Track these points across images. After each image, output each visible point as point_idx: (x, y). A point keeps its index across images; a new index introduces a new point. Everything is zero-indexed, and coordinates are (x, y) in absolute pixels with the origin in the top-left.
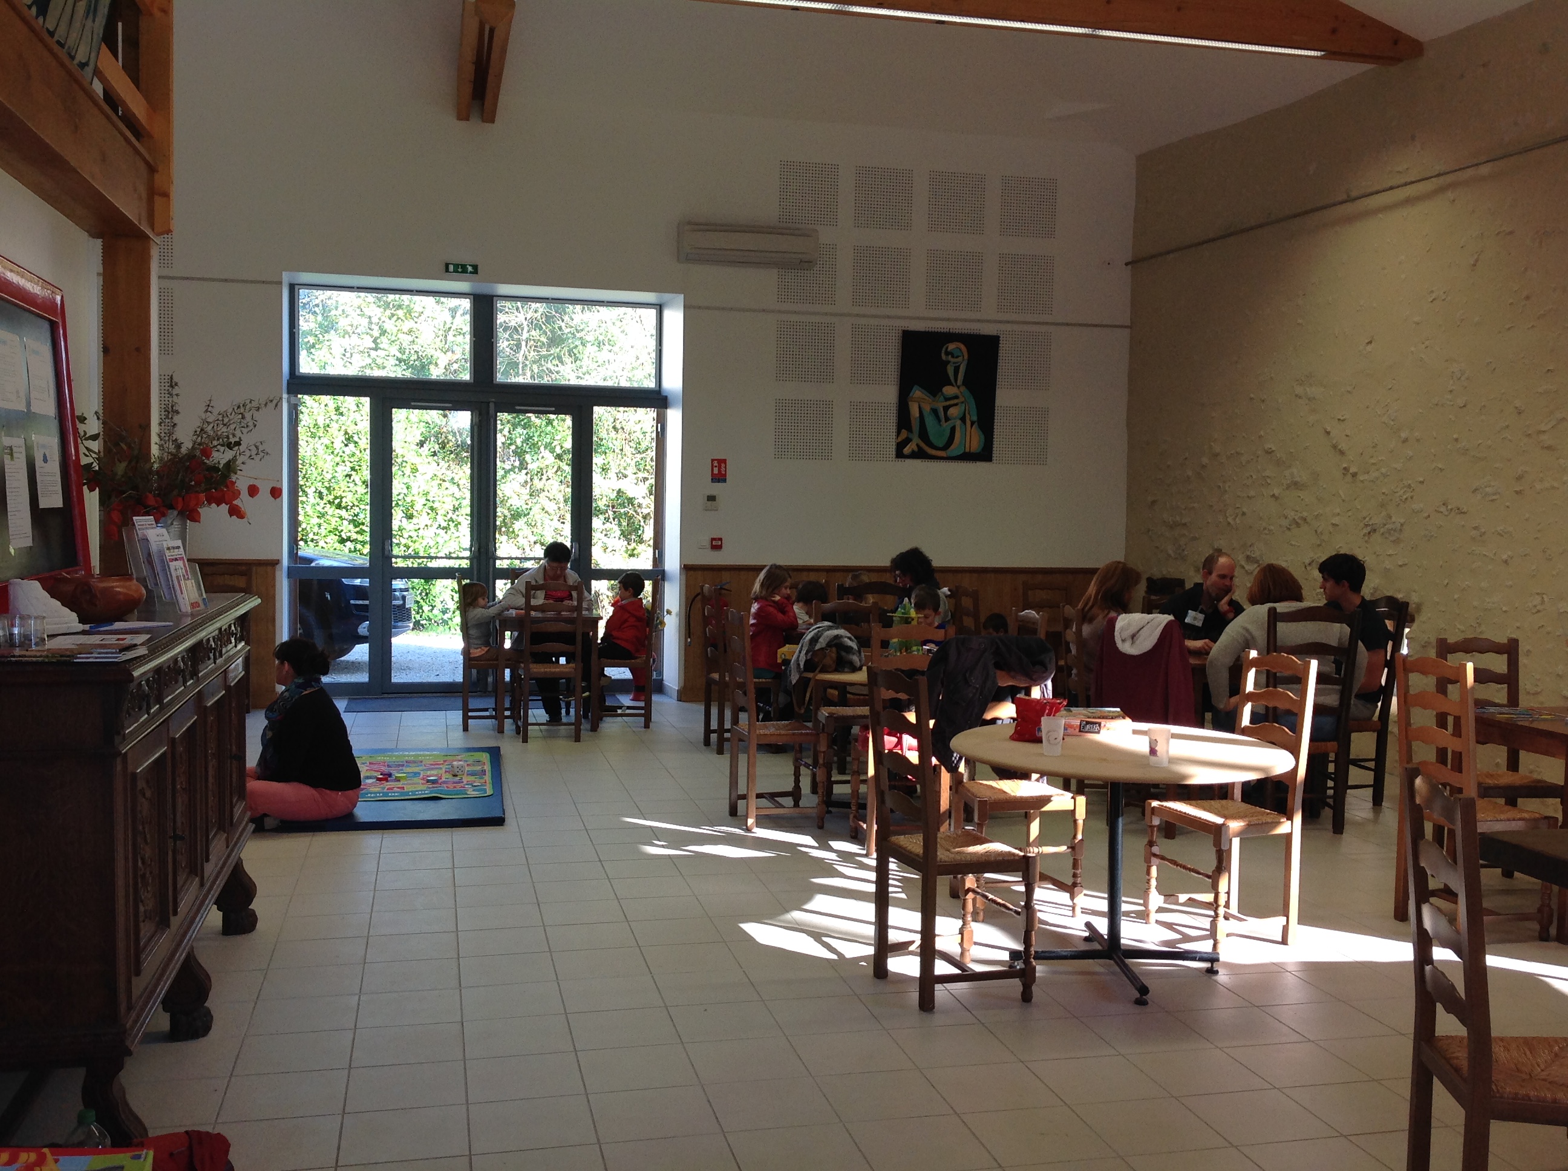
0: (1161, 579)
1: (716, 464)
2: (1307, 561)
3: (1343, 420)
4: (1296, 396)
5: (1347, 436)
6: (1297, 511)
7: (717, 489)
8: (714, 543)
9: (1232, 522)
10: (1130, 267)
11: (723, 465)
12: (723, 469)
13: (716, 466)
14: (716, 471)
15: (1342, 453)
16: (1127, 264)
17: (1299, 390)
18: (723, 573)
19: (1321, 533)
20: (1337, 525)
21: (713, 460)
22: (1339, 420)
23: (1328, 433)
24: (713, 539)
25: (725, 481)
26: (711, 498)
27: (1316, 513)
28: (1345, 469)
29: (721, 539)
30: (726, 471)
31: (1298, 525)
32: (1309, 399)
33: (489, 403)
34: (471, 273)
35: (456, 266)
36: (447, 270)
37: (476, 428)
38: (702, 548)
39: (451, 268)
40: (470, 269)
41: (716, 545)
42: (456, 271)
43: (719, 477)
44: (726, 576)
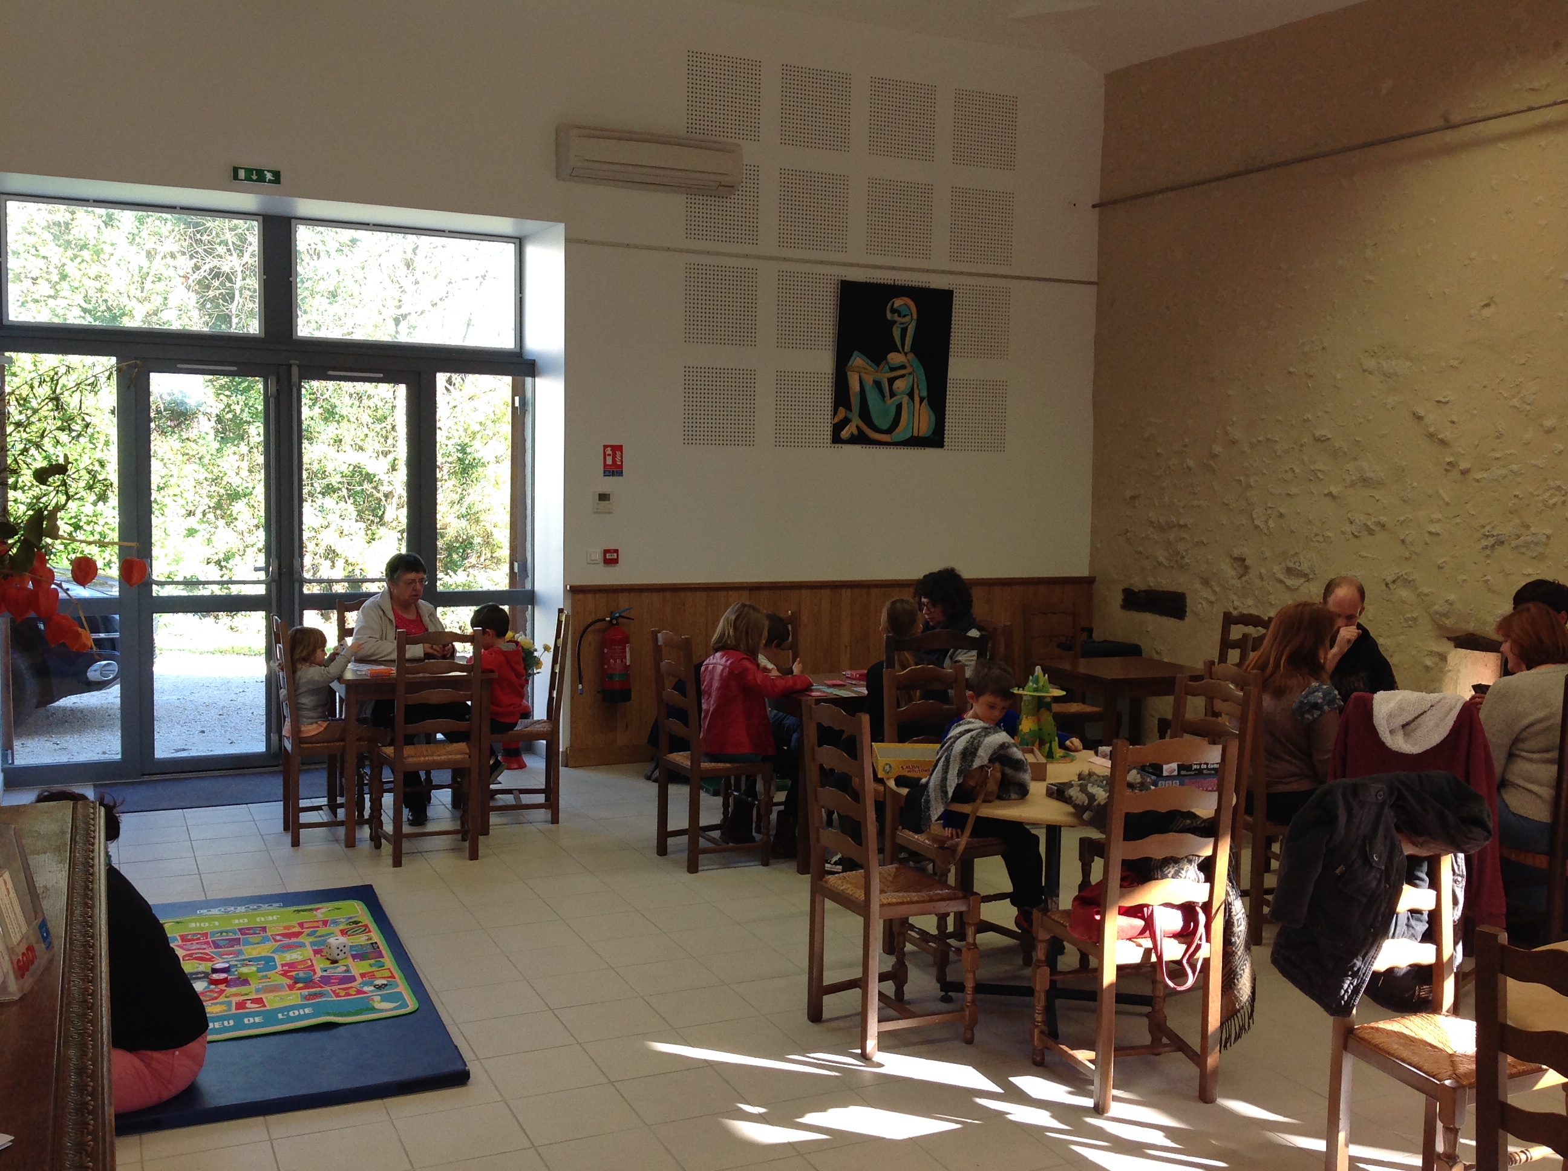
0: (1145, 591)
1: (609, 451)
2: (1389, 579)
3: (1447, 402)
4: (1365, 371)
5: (1453, 422)
6: (1369, 514)
7: (609, 484)
8: (608, 556)
9: (1262, 526)
10: (1097, 209)
11: (618, 453)
12: (618, 458)
13: (609, 455)
14: (609, 461)
15: (1443, 442)
16: (1094, 206)
17: (1370, 364)
18: (620, 595)
19: (1412, 544)
20: (1438, 534)
21: (605, 447)
22: (1439, 402)
23: (1420, 418)
24: (606, 552)
25: (621, 474)
26: (604, 497)
27: (1402, 518)
28: (1449, 463)
29: (616, 551)
30: (622, 461)
31: (1371, 532)
32: (1384, 375)
33: (291, 365)
34: (270, 181)
35: (250, 172)
36: (236, 177)
37: (272, 401)
38: (594, 563)
39: (242, 174)
40: (269, 176)
41: (610, 558)
42: (248, 178)
43: (614, 470)
44: (623, 601)
